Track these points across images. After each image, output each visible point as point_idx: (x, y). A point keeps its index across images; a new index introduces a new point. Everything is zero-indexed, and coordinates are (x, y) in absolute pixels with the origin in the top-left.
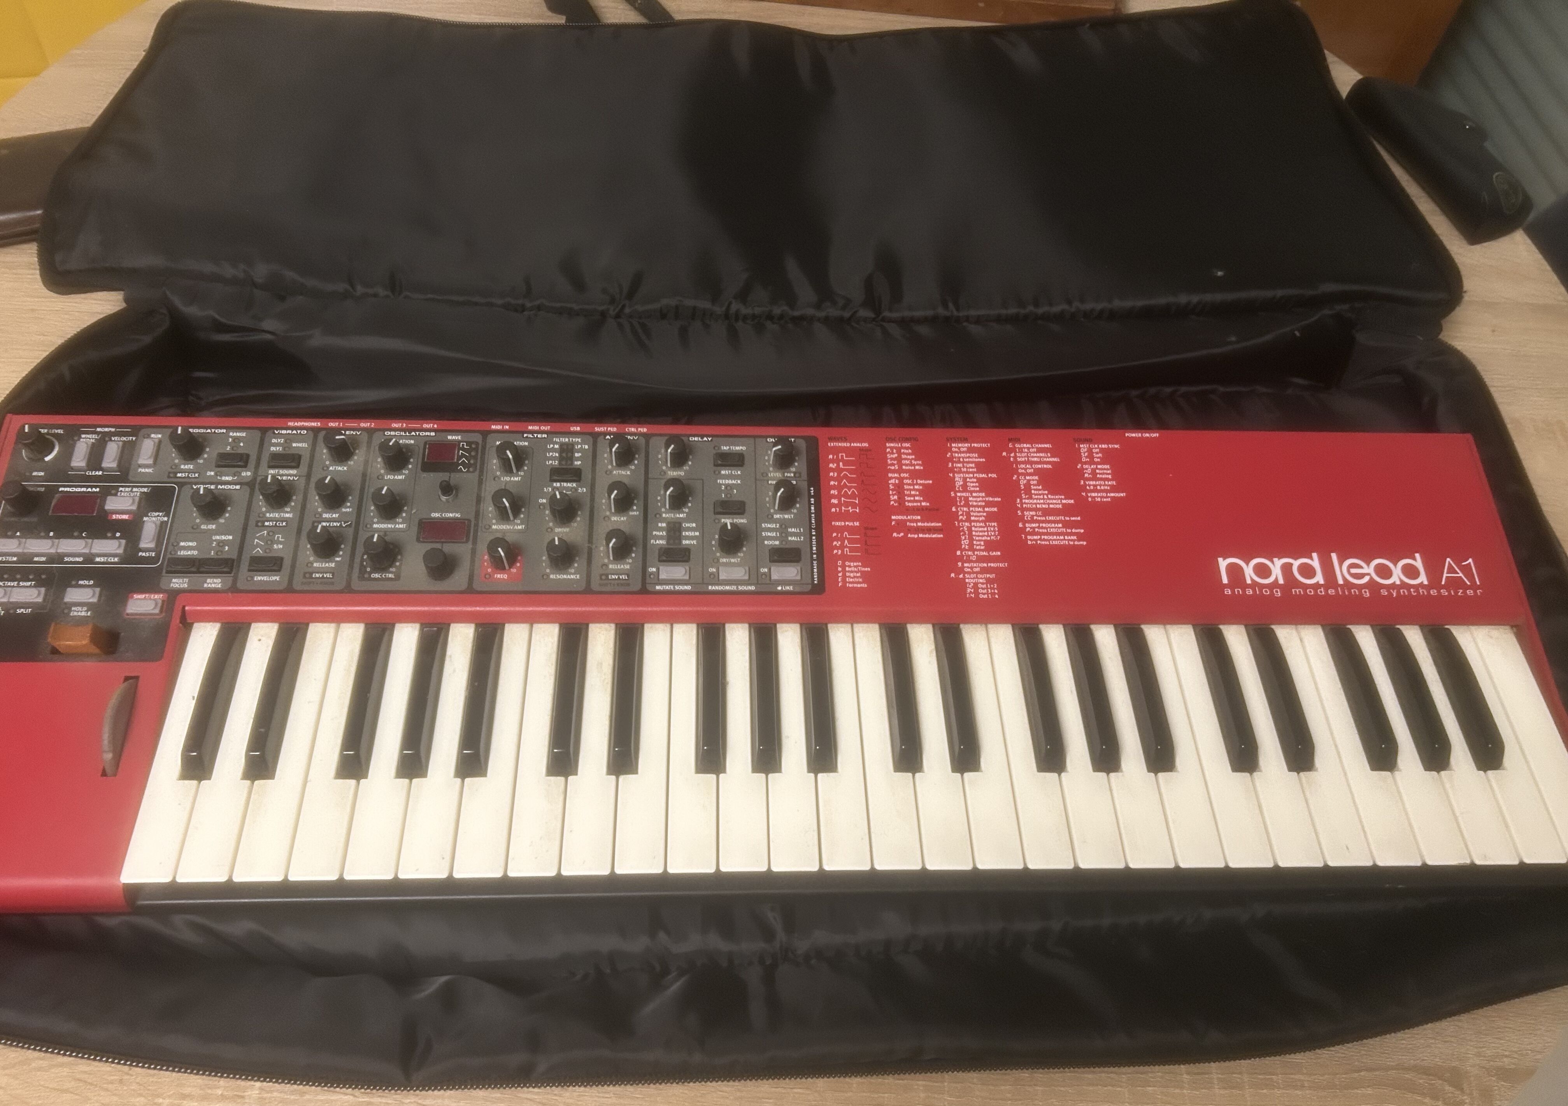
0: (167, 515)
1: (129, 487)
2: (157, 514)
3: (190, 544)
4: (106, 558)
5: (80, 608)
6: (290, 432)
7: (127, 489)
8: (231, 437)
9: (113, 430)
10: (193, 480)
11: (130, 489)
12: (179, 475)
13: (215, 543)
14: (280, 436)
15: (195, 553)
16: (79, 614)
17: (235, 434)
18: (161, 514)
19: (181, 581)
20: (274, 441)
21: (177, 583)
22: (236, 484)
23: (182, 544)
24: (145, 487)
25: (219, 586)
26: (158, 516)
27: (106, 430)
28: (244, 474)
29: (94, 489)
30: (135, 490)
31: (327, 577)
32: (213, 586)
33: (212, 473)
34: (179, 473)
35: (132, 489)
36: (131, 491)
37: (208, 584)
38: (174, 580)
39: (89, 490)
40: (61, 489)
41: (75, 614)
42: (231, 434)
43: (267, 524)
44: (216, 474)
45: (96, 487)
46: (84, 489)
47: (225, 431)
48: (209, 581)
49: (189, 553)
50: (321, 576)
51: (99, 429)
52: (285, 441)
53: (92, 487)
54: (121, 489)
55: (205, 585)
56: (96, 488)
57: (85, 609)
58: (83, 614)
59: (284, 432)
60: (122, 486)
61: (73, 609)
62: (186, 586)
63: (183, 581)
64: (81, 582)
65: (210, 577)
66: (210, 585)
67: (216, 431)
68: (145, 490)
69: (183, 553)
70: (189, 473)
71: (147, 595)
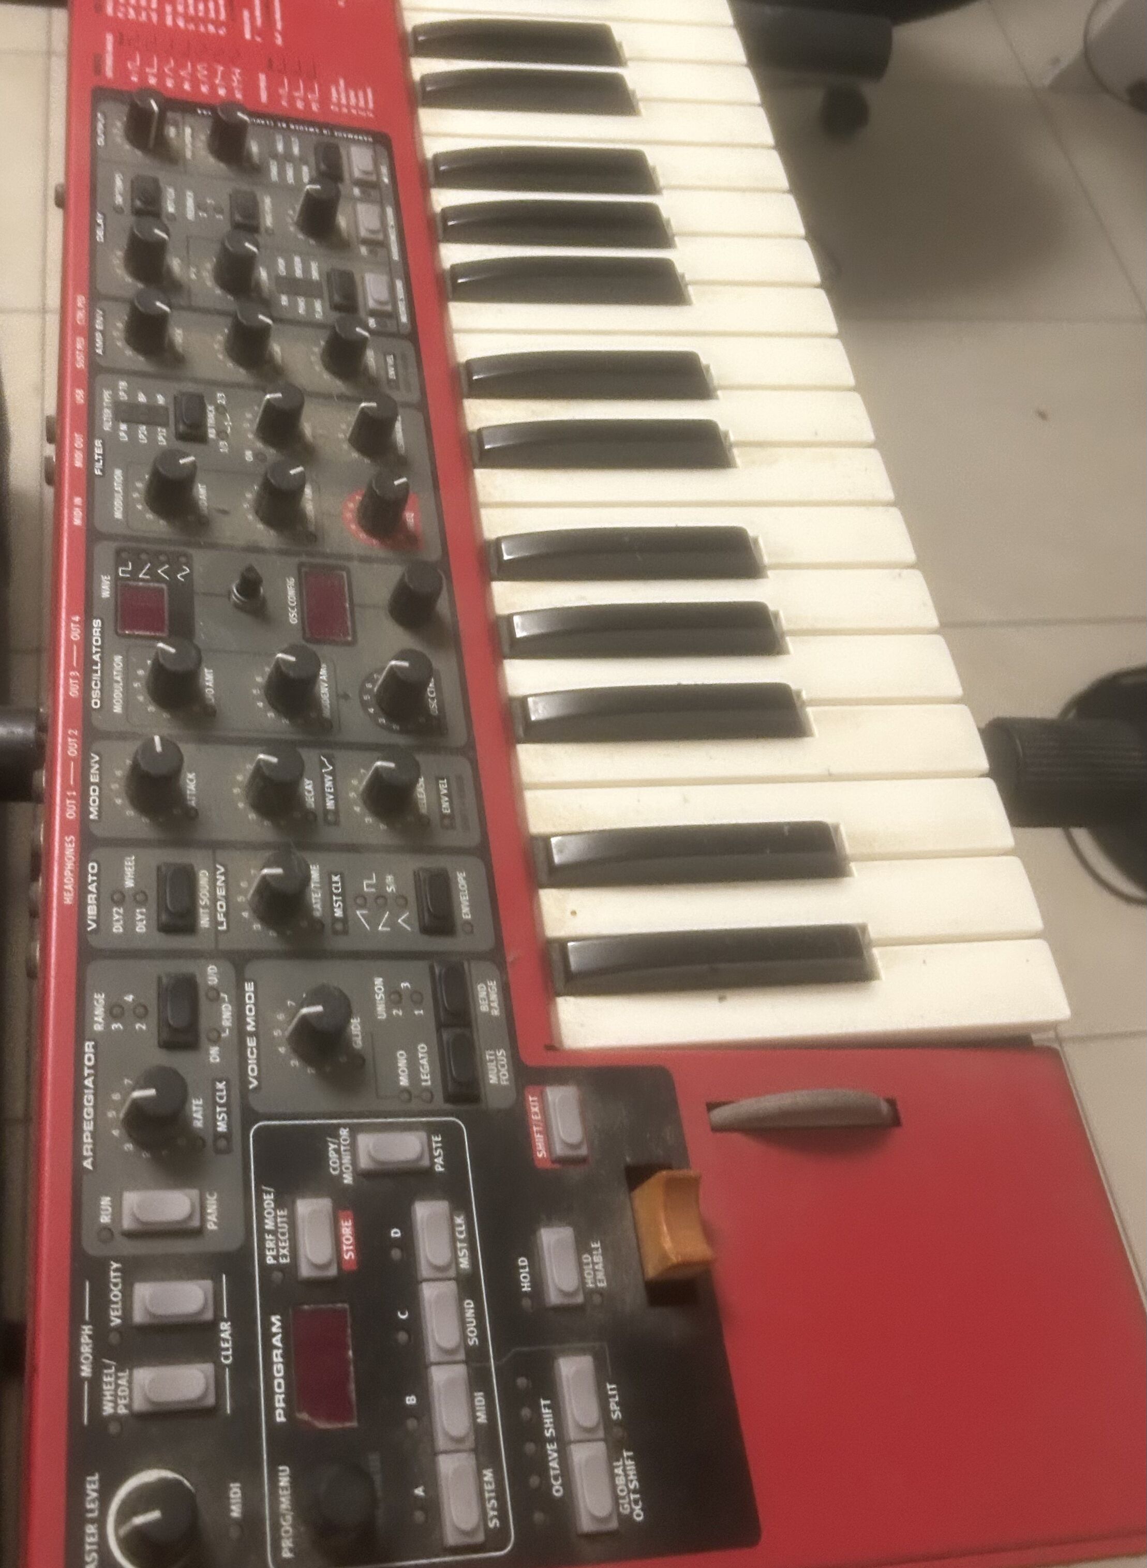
0: (333, 1131)
1: (262, 1241)
2: (332, 1155)
3: (402, 1063)
4: (459, 1245)
5: (588, 1270)
6: (91, 899)
7: (269, 1244)
8: (107, 1025)
9: (87, 1330)
10: (236, 1092)
11: (268, 1237)
12: (222, 1127)
13: (394, 1012)
14: (103, 918)
15: (422, 1049)
16: (599, 1267)
17: (99, 1019)
18: (332, 1146)
19: (491, 1066)
20: (118, 928)
21: (499, 1071)
22: (241, 992)
23: (404, 1081)
24: (260, 1200)
25: (493, 984)
26: (338, 1151)
27: (86, 1350)
28: (213, 980)
29: (274, 1329)
30: (269, 1225)
31: (448, 789)
32: (494, 997)
33: (214, 1051)
34: (216, 1126)
35: (269, 1232)
36: (274, 1233)
37: (490, 1008)
38: (493, 1080)
39: (277, 1341)
40: (280, 1418)
41: (601, 1275)
42: (98, 1028)
43: (339, 913)
44: (216, 1041)
45: (267, 1325)
46: (277, 1356)
47: (89, 1047)
48: (484, 1008)
49: (424, 1062)
50: (447, 799)
51: (86, 1371)
52: (119, 903)
53: (267, 1336)
54: (270, 1261)
55: (496, 1013)
56: (273, 1324)
57: (586, 1258)
58: (598, 1259)
59: (92, 911)
60: (262, 1257)
61: (590, 1285)
62: (501, 1053)
63: (491, 1061)
64: (526, 1287)
65: (476, 1005)
66: (495, 1005)
67: (92, 1063)
68: (268, 1199)
69: (426, 1078)
70: (215, 1104)
71: (535, 1129)
